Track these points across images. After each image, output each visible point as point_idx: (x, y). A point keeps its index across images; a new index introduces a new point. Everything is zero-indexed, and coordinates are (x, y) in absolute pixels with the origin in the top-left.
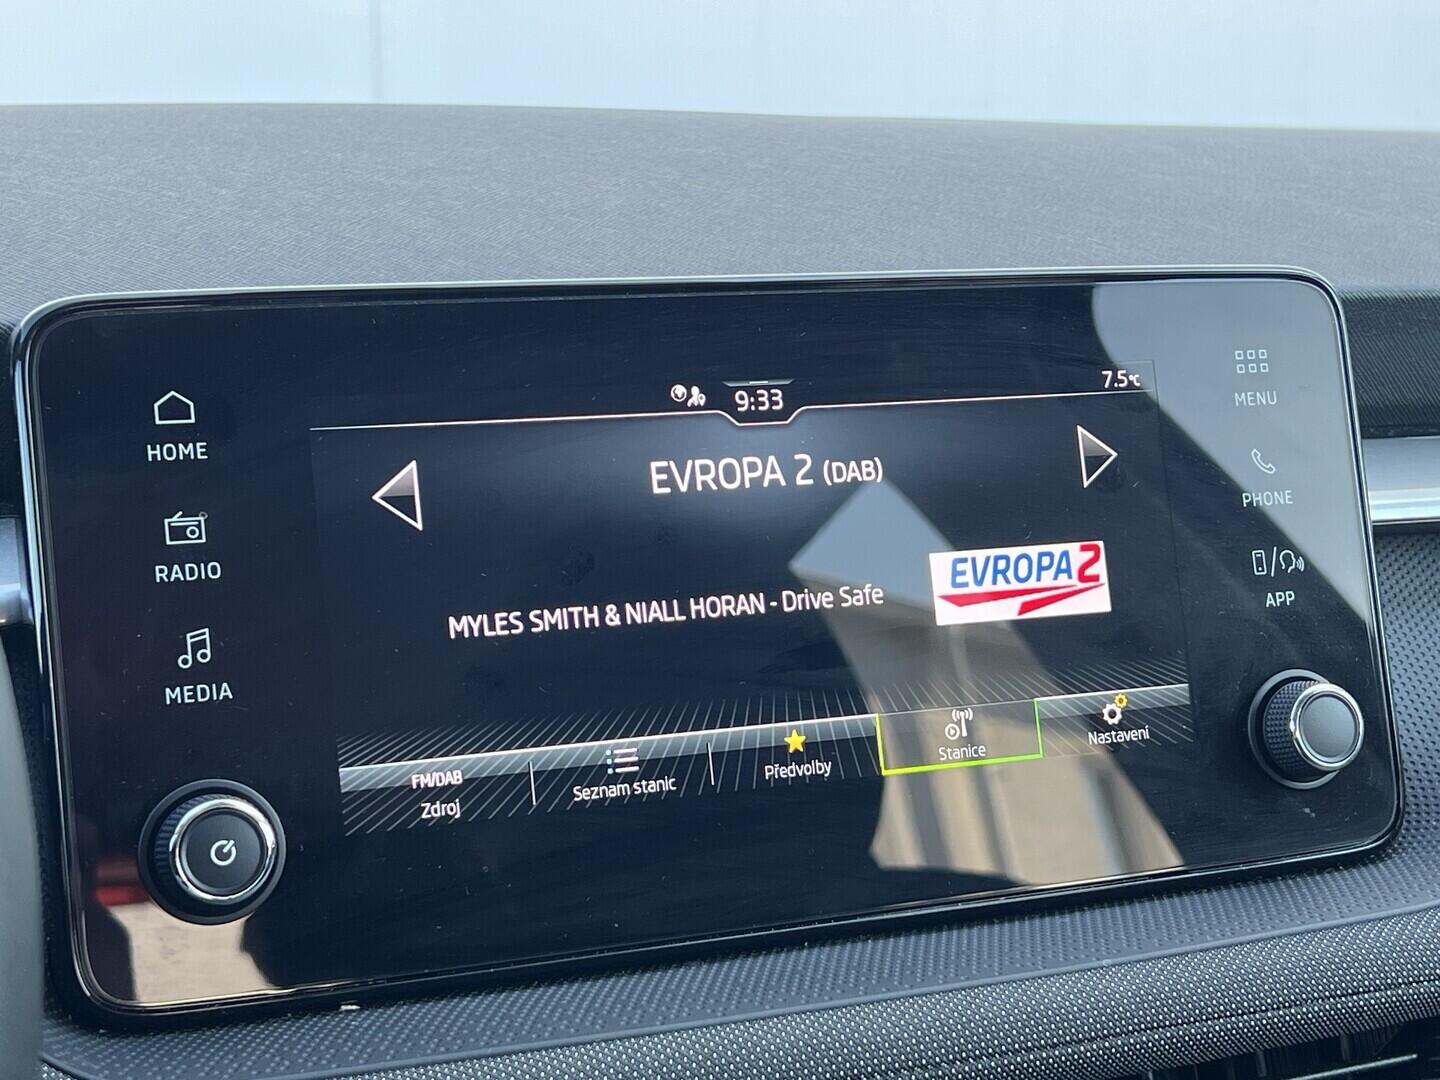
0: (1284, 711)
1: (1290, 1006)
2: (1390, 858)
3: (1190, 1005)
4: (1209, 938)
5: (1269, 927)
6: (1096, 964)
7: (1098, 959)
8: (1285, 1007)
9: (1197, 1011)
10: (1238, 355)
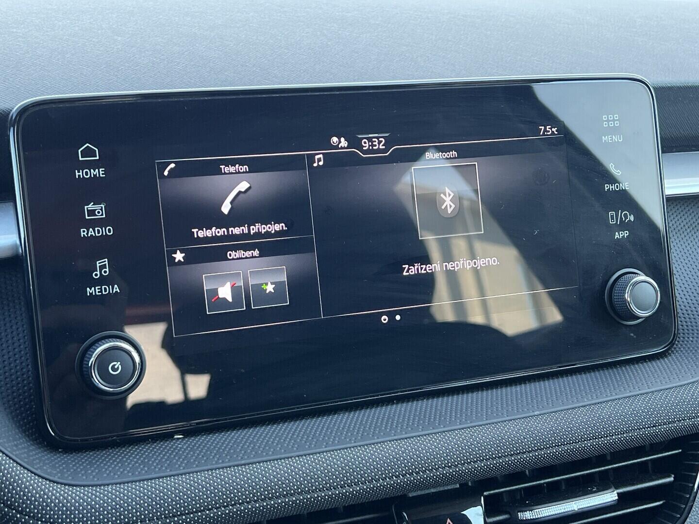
0: (622, 289)
1: (624, 433)
2: (670, 356)
3: (576, 434)
4: (585, 400)
5: (614, 394)
6: (532, 414)
7: (533, 412)
8: (621, 433)
9: (580, 437)
10: (605, 117)
